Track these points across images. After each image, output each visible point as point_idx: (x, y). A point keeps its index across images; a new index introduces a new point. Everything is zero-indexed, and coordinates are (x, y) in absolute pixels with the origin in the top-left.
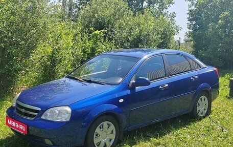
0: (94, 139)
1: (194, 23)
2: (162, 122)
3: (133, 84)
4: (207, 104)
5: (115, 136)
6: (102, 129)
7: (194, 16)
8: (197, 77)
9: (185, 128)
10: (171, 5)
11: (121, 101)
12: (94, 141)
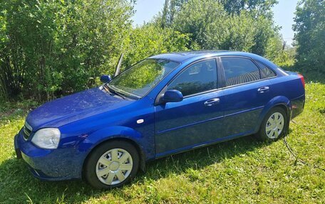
0: (97, 171)
1: (301, 24)
2: (210, 147)
3: (161, 98)
4: (283, 123)
5: (132, 167)
6: (110, 158)
7: (302, 16)
8: (268, 88)
9: (244, 155)
10: (275, 5)
11: (140, 121)
12: (97, 174)
